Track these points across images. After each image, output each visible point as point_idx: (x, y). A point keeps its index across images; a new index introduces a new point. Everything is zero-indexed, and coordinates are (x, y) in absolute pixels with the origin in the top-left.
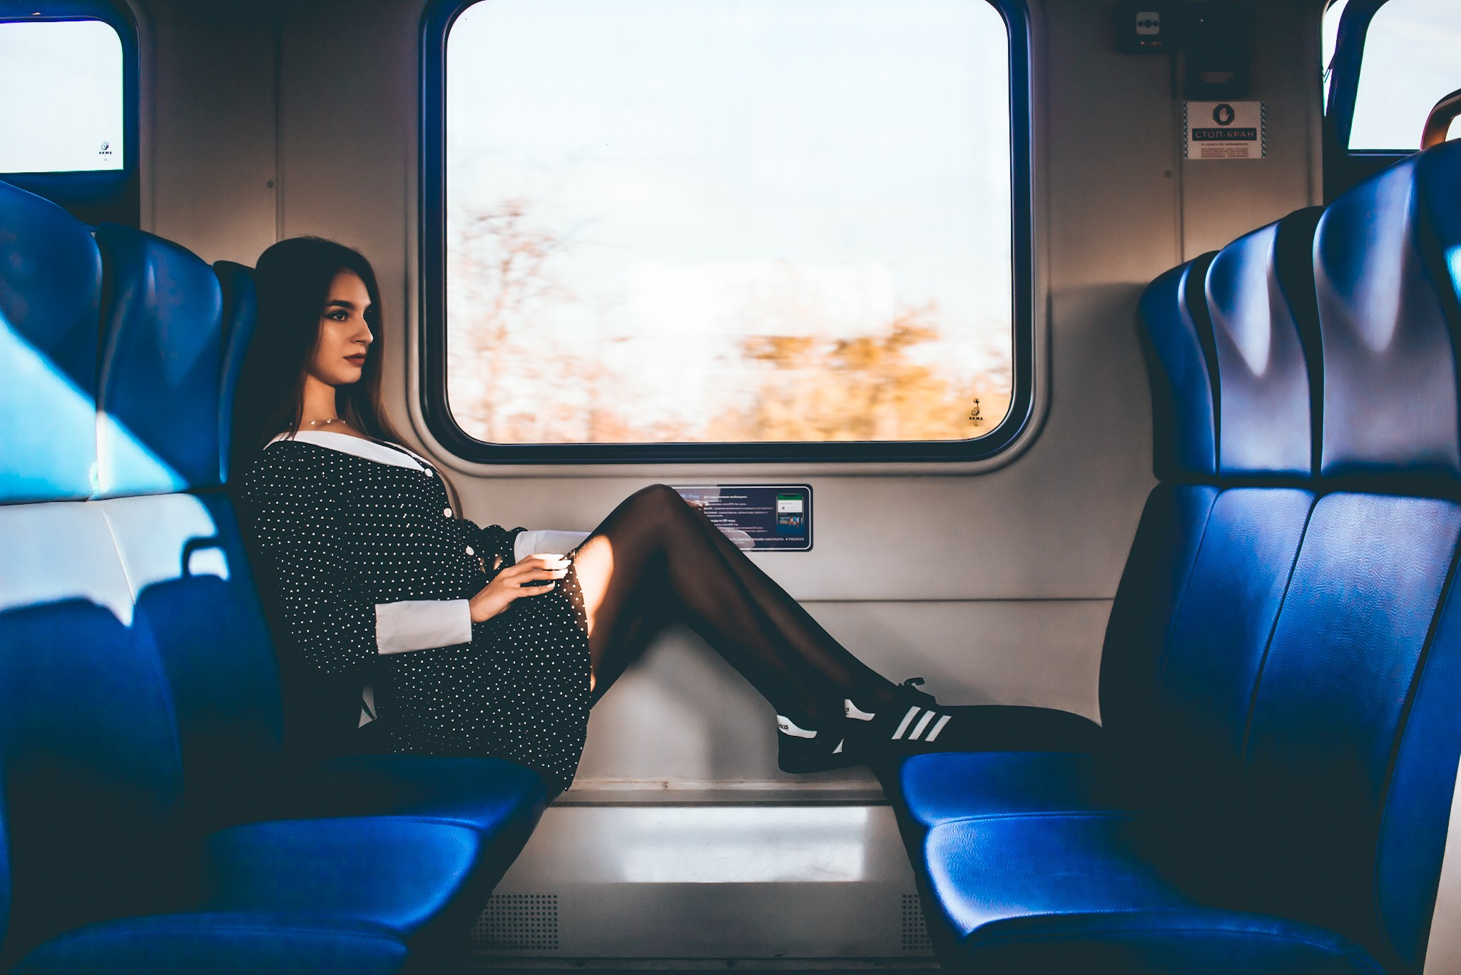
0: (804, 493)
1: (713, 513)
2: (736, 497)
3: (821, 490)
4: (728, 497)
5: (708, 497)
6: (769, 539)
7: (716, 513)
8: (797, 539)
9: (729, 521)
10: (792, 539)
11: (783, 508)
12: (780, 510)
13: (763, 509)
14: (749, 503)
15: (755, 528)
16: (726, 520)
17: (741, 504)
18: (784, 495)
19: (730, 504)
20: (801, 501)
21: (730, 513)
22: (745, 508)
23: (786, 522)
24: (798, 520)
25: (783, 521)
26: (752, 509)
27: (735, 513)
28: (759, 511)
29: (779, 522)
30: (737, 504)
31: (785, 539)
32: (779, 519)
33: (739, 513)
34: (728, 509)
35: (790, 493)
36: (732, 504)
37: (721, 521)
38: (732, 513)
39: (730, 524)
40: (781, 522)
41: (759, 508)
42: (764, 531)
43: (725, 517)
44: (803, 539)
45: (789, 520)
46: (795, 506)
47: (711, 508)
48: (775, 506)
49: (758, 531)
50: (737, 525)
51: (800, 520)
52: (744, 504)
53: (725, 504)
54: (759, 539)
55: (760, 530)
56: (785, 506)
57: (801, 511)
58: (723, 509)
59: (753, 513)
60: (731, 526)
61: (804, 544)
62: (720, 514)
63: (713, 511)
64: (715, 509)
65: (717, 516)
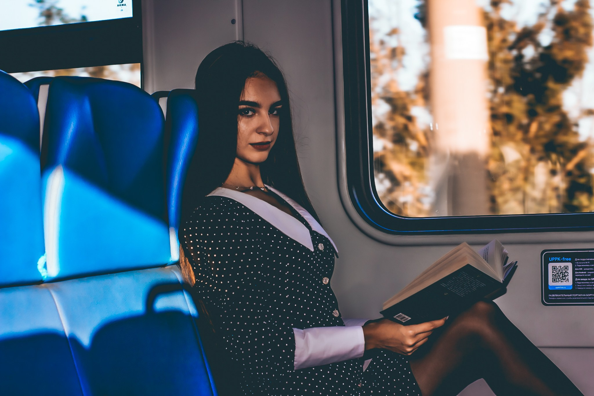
5: (579, 259)
7: (585, 272)
37: (590, 279)
47: (582, 269)
58: (591, 269)
62: (590, 274)
63: (583, 271)
64: (585, 269)
65: (586, 275)
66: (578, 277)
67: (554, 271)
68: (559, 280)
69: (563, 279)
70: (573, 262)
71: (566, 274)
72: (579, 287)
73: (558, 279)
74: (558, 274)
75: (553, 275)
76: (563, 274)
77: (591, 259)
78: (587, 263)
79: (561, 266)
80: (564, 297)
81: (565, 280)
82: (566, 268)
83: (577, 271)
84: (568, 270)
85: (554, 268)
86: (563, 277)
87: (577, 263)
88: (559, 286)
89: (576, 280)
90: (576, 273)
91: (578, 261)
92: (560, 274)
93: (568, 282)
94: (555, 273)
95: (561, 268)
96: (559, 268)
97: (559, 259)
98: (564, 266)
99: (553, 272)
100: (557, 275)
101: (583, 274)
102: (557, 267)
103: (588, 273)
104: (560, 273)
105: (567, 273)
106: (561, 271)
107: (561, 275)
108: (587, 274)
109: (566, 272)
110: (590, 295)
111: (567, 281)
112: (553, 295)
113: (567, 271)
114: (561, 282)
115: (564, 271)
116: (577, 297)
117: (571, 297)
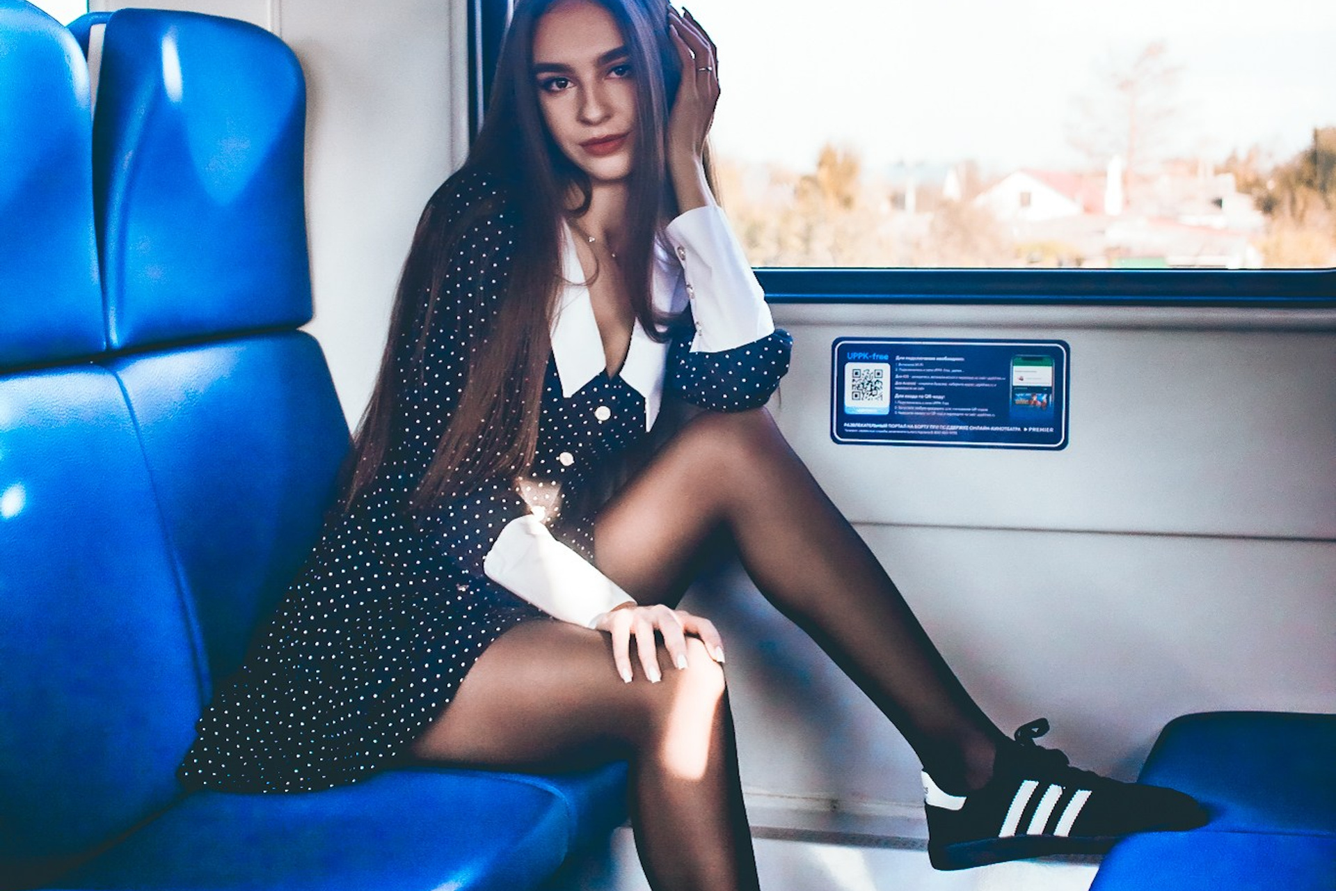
0: (1055, 355)
1: (909, 383)
2: (945, 359)
3: (1083, 350)
4: (933, 359)
5: (903, 358)
6: (997, 429)
7: (914, 384)
8: (1042, 430)
9: (934, 397)
10: (1034, 429)
11: (1022, 379)
12: (1015, 382)
13: (989, 379)
14: (968, 368)
15: (975, 409)
16: (929, 396)
17: (954, 371)
18: (1025, 359)
19: (936, 370)
20: (1050, 368)
21: (936, 384)
22: (961, 378)
23: (1025, 401)
24: (1044, 398)
25: (1021, 399)
26: (972, 378)
27: (945, 384)
28: (984, 382)
29: (1013, 402)
30: (948, 371)
31: (1022, 429)
32: (1014, 397)
33: (951, 384)
34: (932, 377)
35: (1033, 354)
36: (940, 370)
37: (922, 397)
38: (939, 384)
39: (935, 403)
40: (1017, 401)
41: (983, 378)
42: (989, 415)
43: (929, 390)
44: (1052, 430)
45: (1030, 399)
46: (1041, 375)
47: (907, 376)
48: (1007, 374)
49: (979, 415)
50: (947, 404)
51: (1048, 398)
52: (960, 371)
53: (929, 370)
54: (981, 428)
55: (984, 413)
56: (1024, 376)
57: (1050, 385)
58: (925, 377)
59: (972, 385)
60: (936, 406)
61: (1054, 438)
62: (921, 386)
63: (910, 380)
64: (913, 377)
65: (915, 389)
66: (901, 392)
67: (856, 379)
68: (865, 395)
69: (871, 394)
70: (892, 362)
71: (878, 385)
72: (902, 411)
73: (863, 394)
74: (863, 384)
75: (853, 386)
76: (872, 386)
77: (926, 359)
78: (917, 365)
79: (869, 370)
80: (873, 429)
81: (876, 396)
82: (878, 374)
83: (899, 380)
84: (881, 377)
85: (856, 374)
86: (871, 390)
87: (900, 364)
88: (865, 408)
89: (897, 396)
90: (897, 383)
91: (902, 361)
92: (867, 384)
93: (882, 400)
94: (858, 383)
95: (870, 373)
96: (865, 374)
97: (865, 356)
98: (875, 370)
99: (854, 380)
100: (861, 386)
101: (910, 386)
102: (862, 372)
103: (920, 384)
104: (867, 382)
105: (880, 384)
106: (868, 379)
107: (869, 386)
108: (917, 386)
109: (877, 381)
110: (921, 426)
111: (880, 399)
112: (853, 425)
113: (880, 380)
114: (869, 399)
115: (875, 380)
116: (897, 429)
117: (888, 429)
